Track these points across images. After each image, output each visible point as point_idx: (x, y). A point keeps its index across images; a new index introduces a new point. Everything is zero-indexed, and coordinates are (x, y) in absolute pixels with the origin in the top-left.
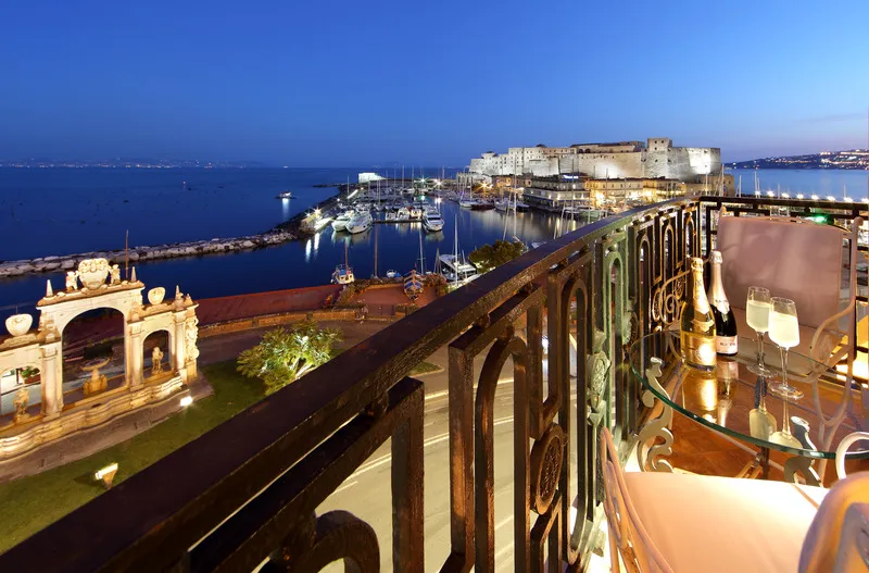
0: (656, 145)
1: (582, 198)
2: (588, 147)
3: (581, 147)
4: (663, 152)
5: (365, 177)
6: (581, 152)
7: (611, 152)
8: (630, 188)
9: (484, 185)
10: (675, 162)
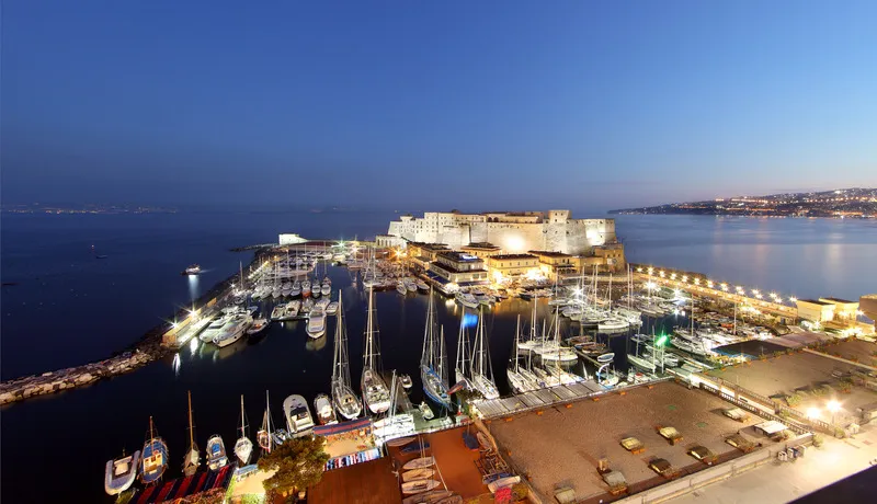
0: (556, 217)
1: (480, 279)
2: (496, 216)
3: (490, 216)
4: (561, 225)
5: (287, 239)
6: (490, 220)
7: (517, 222)
8: (527, 266)
9: (398, 254)
10: (573, 234)
